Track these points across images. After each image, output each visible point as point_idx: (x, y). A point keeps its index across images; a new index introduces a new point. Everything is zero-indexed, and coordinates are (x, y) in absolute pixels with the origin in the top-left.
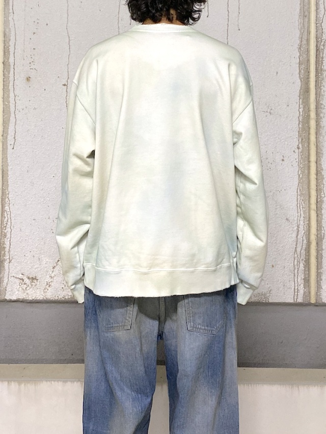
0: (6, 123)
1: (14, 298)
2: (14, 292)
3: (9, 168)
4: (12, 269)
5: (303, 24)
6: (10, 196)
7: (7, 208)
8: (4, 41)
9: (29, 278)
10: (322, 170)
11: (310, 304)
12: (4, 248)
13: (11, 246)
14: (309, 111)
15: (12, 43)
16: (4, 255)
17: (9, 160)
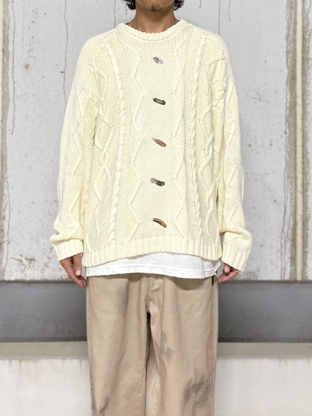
0: (5, 109)
1: (13, 278)
2: (13, 273)
3: (8, 152)
4: (10, 251)
5: (291, 15)
6: (9, 180)
7: (6, 191)
8: (4, 29)
9: (27, 259)
10: (308, 153)
11: (296, 282)
12: (3, 230)
13: (10, 229)
14: (296, 97)
15: (11, 31)
16: (3, 237)
17: (8, 145)
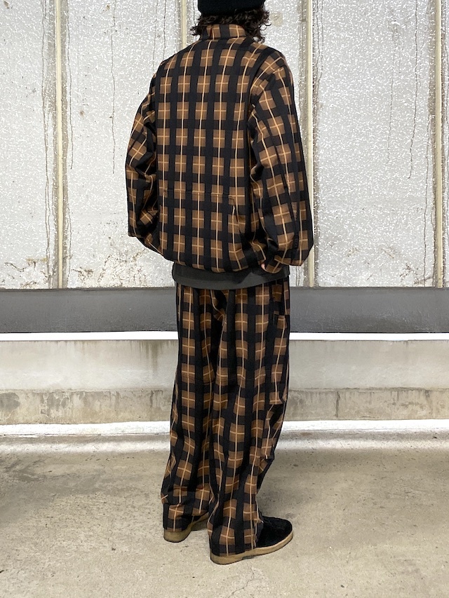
0: (65, 148)
1: (75, 287)
2: (74, 282)
3: (69, 184)
4: (73, 264)
5: (302, 65)
6: (70, 207)
7: (67, 216)
8: (62, 82)
9: (86, 271)
10: (318, 181)
11: (310, 288)
12: (66, 247)
13: (71, 246)
14: (308, 135)
15: (68, 85)
16: (66, 253)
17: (69, 177)
